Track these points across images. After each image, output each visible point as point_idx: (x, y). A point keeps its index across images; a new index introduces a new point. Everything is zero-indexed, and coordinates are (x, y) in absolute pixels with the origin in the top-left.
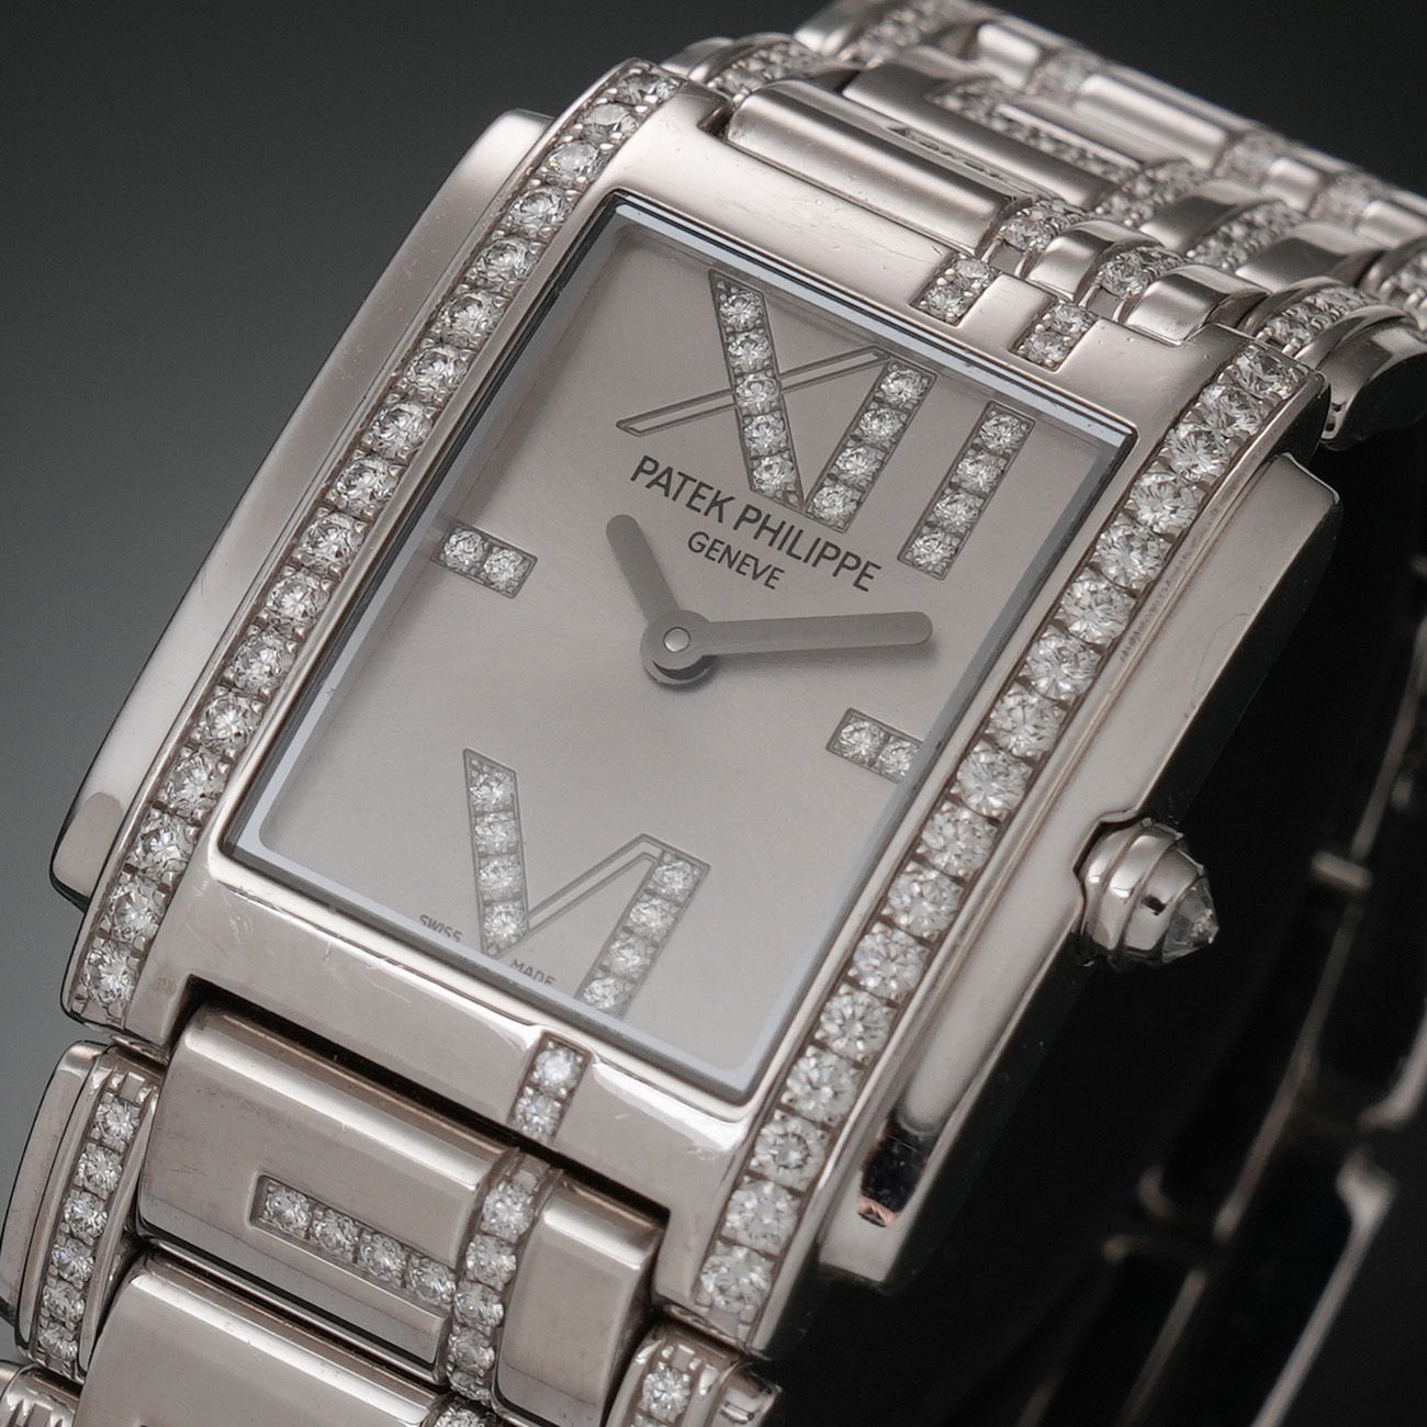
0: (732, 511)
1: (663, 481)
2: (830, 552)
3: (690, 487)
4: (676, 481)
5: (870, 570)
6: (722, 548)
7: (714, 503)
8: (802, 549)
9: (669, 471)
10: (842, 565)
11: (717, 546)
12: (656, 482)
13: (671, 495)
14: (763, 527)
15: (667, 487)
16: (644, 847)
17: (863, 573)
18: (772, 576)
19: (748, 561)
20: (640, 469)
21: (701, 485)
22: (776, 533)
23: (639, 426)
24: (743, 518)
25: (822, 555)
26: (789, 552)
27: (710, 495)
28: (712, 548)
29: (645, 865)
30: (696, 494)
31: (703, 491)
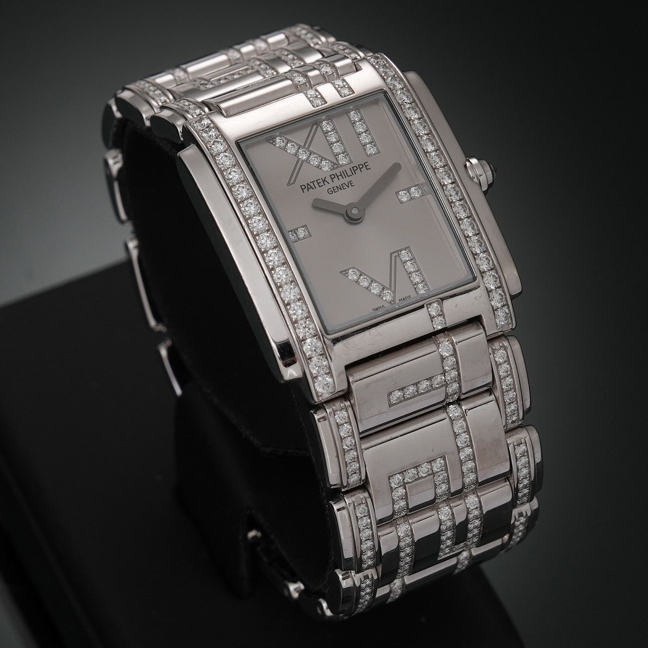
0: (328, 179)
1: (309, 187)
2: (355, 168)
3: (315, 183)
4: (312, 185)
5: (366, 164)
6: (336, 188)
7: (323, 182)
8: (349, 173)
9: (308, 184)
10: (360, 169)
11: (334, 188)
12: (308, 189)
13: (314, 188)
14: (338, 177)
15: (311, 187)
16: (393, 256)
17: (366, 166)
18: (351, 184)
19: (343, 185)
20: (303, 189)
21: (317, 181)
22: (341, 175)
23: (292, 182)
24: (332, 179)
25: (354, 171)
26: (348, 176)
27: (321, 181)
28: (334, 190)
29: (398, 258)
30: (318, 183)
31: (319, 181)
